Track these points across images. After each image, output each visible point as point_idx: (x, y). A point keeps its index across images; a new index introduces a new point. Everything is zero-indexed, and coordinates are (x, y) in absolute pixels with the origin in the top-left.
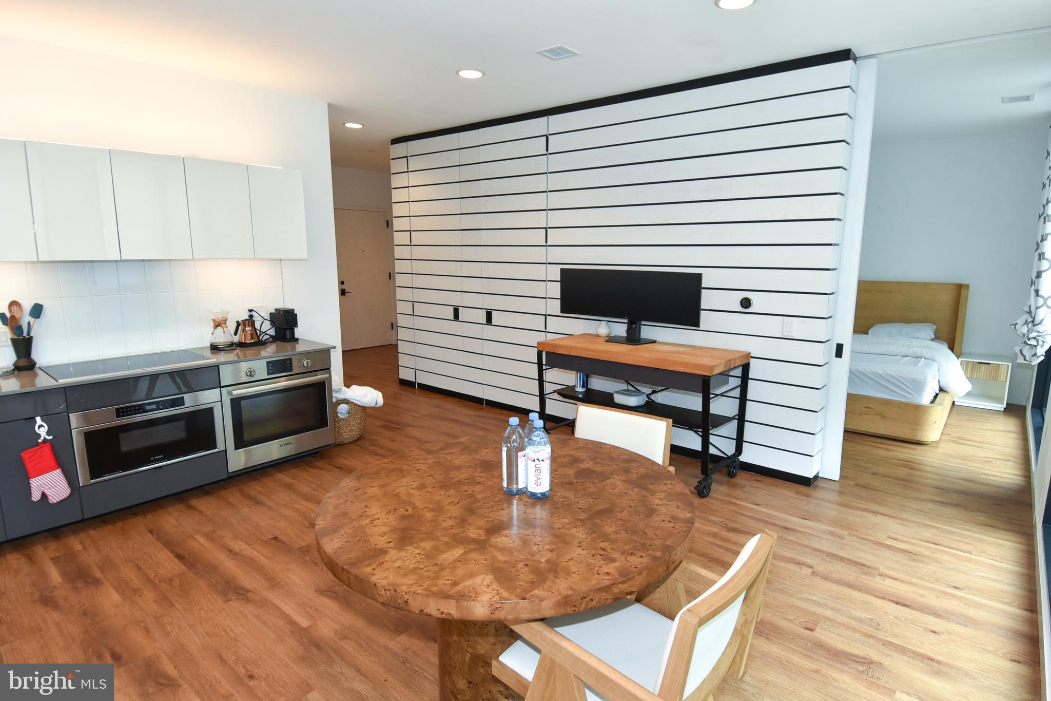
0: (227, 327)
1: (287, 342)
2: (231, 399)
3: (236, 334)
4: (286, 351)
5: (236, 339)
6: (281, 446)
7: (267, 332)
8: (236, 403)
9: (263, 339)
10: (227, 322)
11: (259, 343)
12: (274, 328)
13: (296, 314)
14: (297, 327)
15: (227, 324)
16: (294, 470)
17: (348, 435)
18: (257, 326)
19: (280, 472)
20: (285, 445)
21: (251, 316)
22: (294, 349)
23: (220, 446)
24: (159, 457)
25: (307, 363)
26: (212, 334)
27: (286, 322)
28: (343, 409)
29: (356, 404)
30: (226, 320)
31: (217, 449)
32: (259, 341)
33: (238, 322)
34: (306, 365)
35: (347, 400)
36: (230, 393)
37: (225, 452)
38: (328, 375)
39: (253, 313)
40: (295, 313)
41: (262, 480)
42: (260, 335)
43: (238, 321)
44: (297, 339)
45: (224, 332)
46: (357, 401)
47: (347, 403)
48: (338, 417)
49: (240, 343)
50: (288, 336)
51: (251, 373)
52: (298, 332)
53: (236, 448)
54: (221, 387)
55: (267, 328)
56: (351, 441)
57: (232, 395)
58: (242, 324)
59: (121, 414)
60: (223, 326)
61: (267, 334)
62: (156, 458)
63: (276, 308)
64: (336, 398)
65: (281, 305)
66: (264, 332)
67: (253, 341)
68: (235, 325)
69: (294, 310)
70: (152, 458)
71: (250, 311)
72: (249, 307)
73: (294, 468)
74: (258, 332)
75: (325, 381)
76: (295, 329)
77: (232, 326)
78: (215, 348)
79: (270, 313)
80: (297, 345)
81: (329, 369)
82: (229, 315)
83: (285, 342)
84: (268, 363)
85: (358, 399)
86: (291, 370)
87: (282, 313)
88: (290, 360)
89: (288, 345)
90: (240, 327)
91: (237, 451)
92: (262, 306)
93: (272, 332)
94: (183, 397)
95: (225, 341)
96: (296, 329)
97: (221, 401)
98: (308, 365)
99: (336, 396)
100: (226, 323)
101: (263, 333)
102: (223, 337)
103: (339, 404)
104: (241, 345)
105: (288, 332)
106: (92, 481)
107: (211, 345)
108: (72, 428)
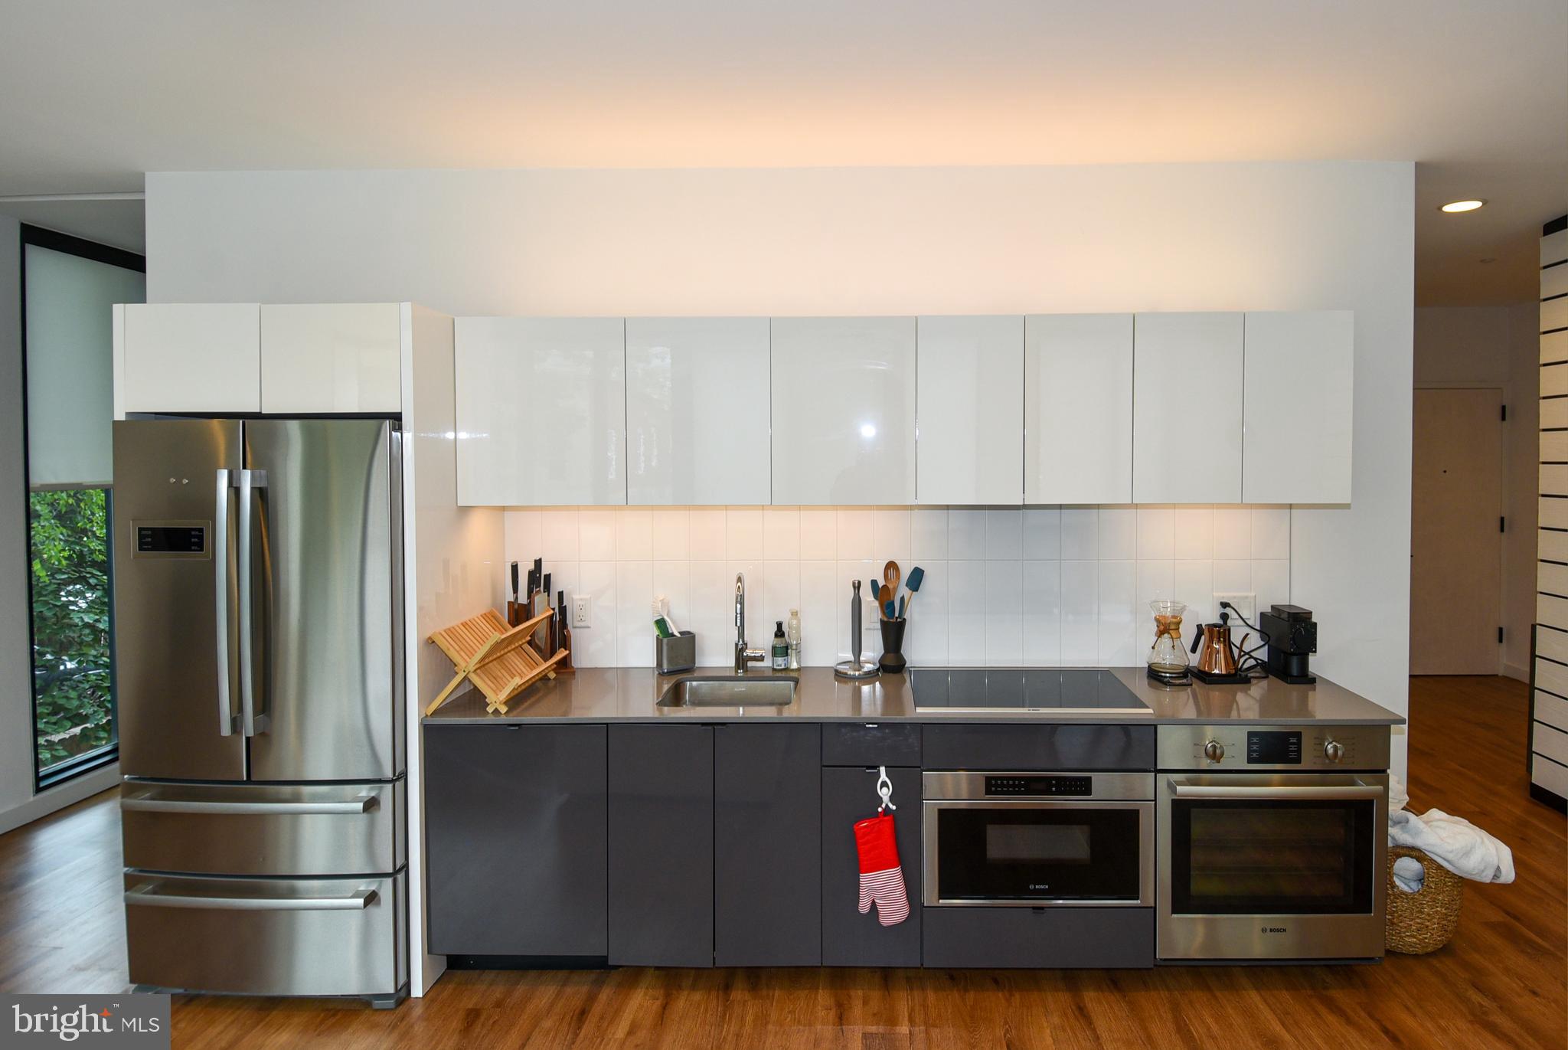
0: (1180, 637)
1: (1291, 683)
2: (1172, 800)
3: (1194, 650)
5: (1194, 660)
6: (1267, 930)
7: (1252, 654)
8: (1183, 809)
9: (1245, 666)
10: (1181, 626)
11: (1236, 677)
12: (1266, 647)
13: (1316, 624)
14: (1315, 652)
15: (1180, 629)
17: (1414, 937)
18: (1236, 638)
20: (1271, 930)
21: (1225, 617)
22: (1306, 706)
23: (1146, 898)
24: (1042, 889)
25: (1336, 749)
26: (1153, 648)
27: (1293, 639)
28: (1406, 868)
29: (1440, 867)
30: (1179, 623)
31: (1139, 901)
32: (1235, 674)
33: (1199, 627)
34: (1330, 750)
35: (1421, 851)
36: (1171, 787)
37: (1153, 912)
38: (1380, 788)
39: (1228, 610)
40: (1313, 621)
42: (1240, 657)
43: (1201, 625)
44: (1310, 681)
45: (1173, 647)
46: (1448, 861)
47: (1419, 859)
48: (1393, 886)
49: (1200, 671)
50: (1295, 671)
51: (1215, 751)
52: (1316, 664)
53: (1175, 911)
54: (1158, 771)
55: (1253, 645)
56: (1420, 952)
57: (1174, 791)
58: (1206, 632)
59: (993, 789)
60: (1173, 633)
61: (1251, 657)
62: (1037, 887)
63: (1275, 603)
64: (1393, 838)
65: (1282, 600)
66: (1248, 653)
67: (1224, 672)
68: (1195, 631)
69: (1311, 613)
70: (1031, 887)
71: (1225, 605)
72: (1224, 599)
74: (1236, 652)
75: (1373, 801)
77: (1188, 633)
78: (1155, 677)
79: (1262, 614)
81: (1384, 771)
82: (1185, 613)
83: (1287, 682)
84: (1251, 734)
85: (1450, 856)
86: (1298, 761)
87: (1285, 616)
88: (1298, 735)
89: (1294, 691)
90: (1203, 637)
91: (1176, 917)
92: (1247, 597)
93: (1263, 654)
94: (1090, 779)
95: (1175, 663)
96: (1312, 658)
97: (1155, 800)
98: (1336, 755)
99: (1397, 834)
100: (1178, 629)
101: (1246, 653)
102: (1172, 655)
103: (1399, 856)
104: (1203, 676)
105: (1295, 662)
106: (941, 901)
107: (1149, 668)
108: (924, 798)
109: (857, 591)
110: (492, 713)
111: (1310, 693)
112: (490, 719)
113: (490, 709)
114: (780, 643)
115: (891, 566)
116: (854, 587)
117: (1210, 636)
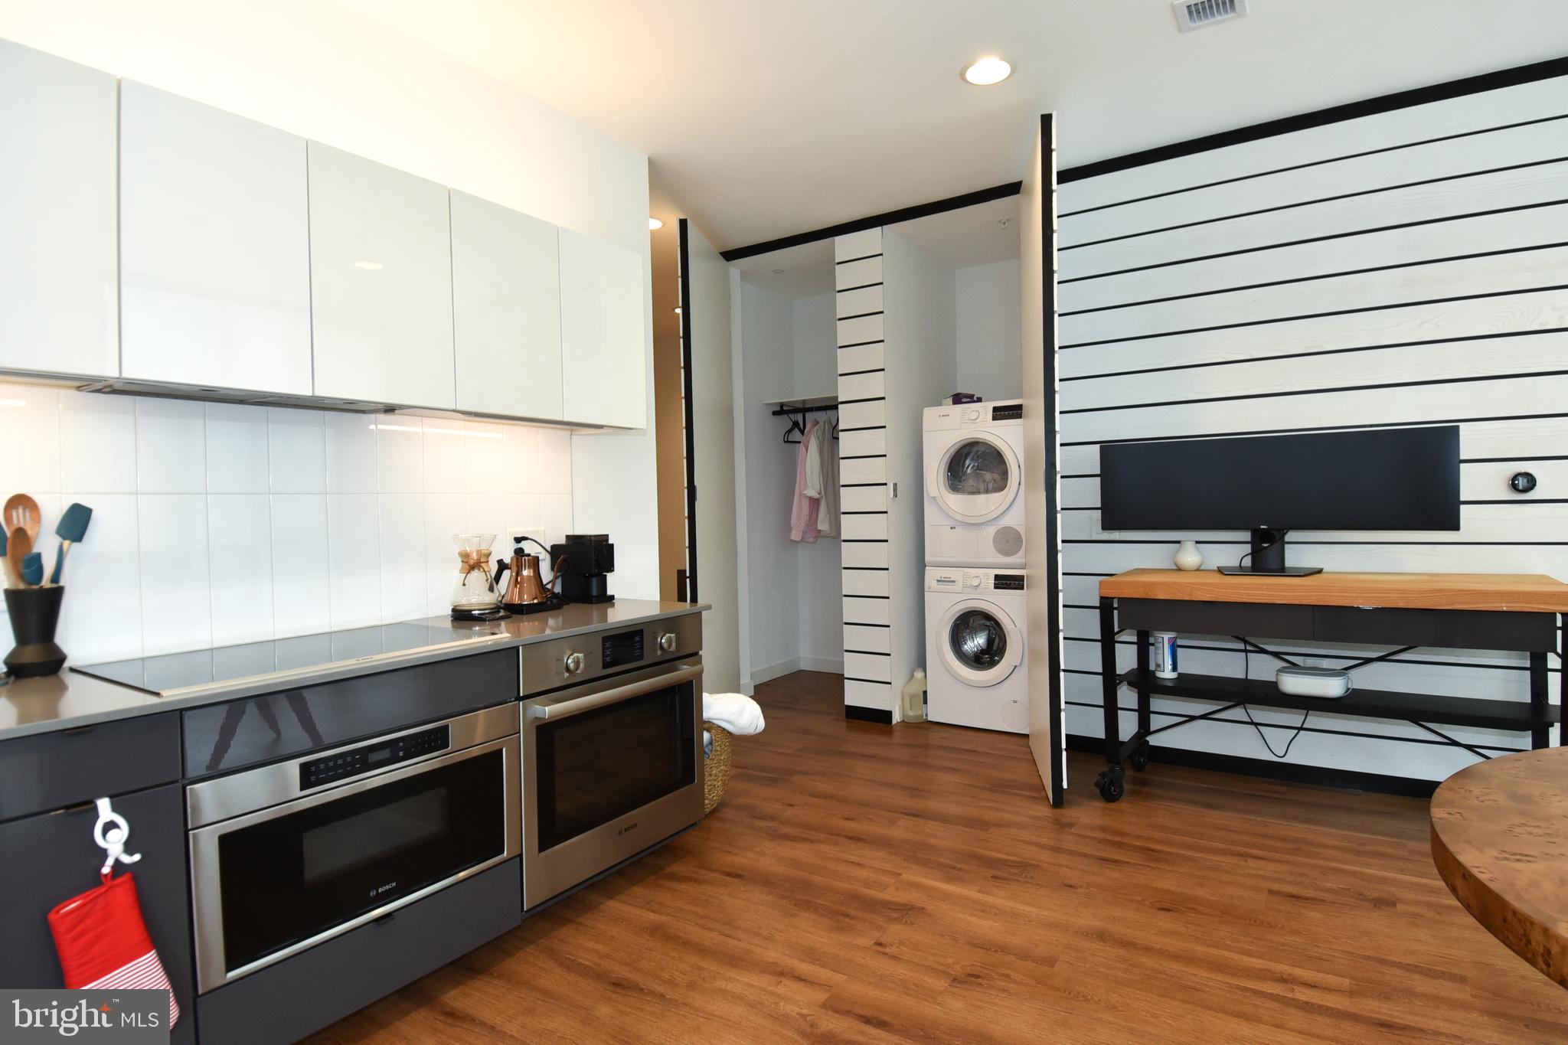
1: (592, 604)
2: (537, 727)
3: (499, 585)
4: (589, 623)
6: (620, 833)
10: (489, 559)
11: (547, 606)
13: (613, 545)
14: (613, 571)
16: (635, 888)
17: (707, 798)
19: (611, 898)
20: (626, 830)
21: (521, 550)
22: (604, 617)
23: (510, 848)
24: (387, 887)
25: (670, 639)
26: (461, 585)
27: (597, 560)
29: (724, 731)
30: (482, 557)
31: (502, 856)
32: (546, 602)
33: (500, 561)
34: (665, 642)
35: (709, 722)
37: (519, 858)
38: (697, 666)
39: (524, 545)
40: (610, 542)
41: (580, 920)
43: (501, 559)
44: (612, 597)
45: (486, 580)
46: (729, 722)
47: (708, 730)
49: (511, 604)
50: (594, 592)
52: (614, 583)
53: (543, 847)
54: (518, 700)
56: (708, 811)
59: (313, 780)
62: (380, 890)
63: (569, 533)
67: (536, 601)
70: (373, 893)
71: (518, 540)
72: (516, 533)
73: (634, 885)
75: (692, 683)
76: (609, 576)
78: (462, 617)
79: (555, 545)
80: (610, 611)
81: (696, 654)
82: (487, 547)
83: (586, 604)
84: (604, 640)
85: (731, 719)
86: (641, 657)
87: (579, 543)
88: (641, 633)
89: (594, 611)
91: (543, 854)
92: (544, 530)
94: (448, 725)
97: (519, 732)
98: (670, 646)
100: (488, 562)
102: (477, 595)
104: (514, 609)
105: (593, 584)
106: (229, 975)
107: (454, 610)
108: (190, 827)
115: (20, 503)
117: (518, 566)
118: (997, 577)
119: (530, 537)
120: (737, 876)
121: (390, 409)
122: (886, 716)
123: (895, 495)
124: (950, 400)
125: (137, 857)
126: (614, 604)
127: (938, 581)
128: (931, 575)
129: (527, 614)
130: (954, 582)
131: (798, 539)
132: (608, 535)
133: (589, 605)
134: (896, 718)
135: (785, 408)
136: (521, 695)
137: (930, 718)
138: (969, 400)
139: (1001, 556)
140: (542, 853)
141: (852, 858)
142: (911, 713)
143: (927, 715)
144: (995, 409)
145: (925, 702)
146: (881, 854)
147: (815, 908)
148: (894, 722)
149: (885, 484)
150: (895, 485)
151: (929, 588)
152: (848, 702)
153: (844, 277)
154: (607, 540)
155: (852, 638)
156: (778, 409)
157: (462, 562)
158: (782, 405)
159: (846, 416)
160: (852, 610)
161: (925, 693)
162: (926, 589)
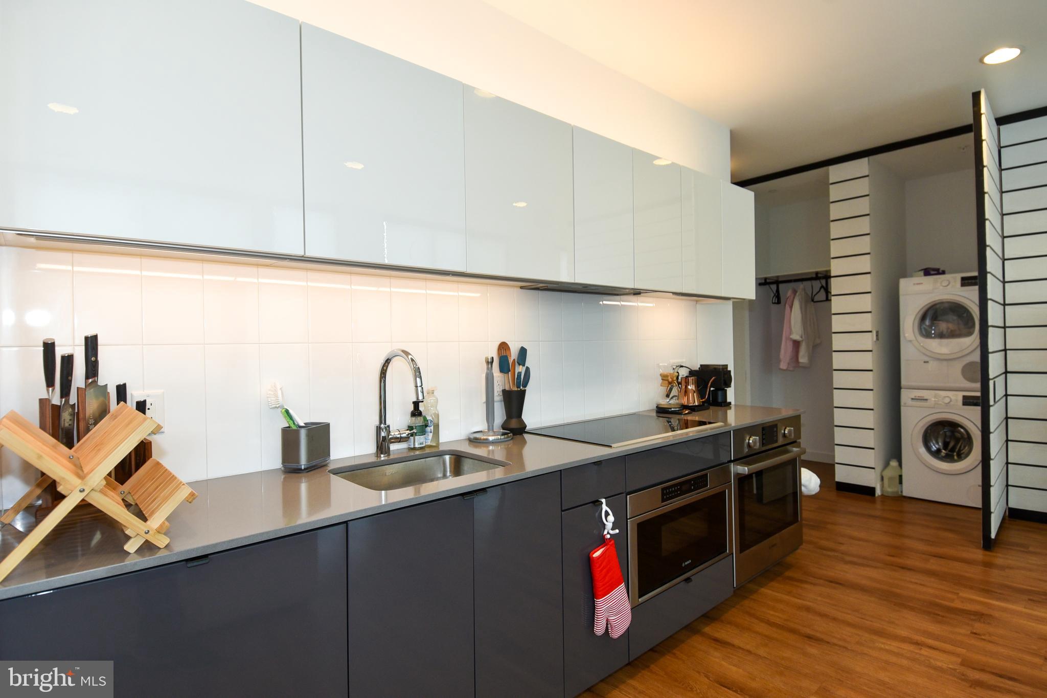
2: (738, 479)
6: (770, 548)
20: (772, 546)
23: (730, 548)
24: (688, 563)
25: (789, 431)
31: (727, 552)
32: (703, 405)
37: (732, 556)
40: (728, 370)
44: (729, 404)
50: (720, 400)
53: (740, 551)
54: (732, 461)
59: (665, 497)
62: (686, 564)
67: (696, 404)
70: (683, 565)
75: (797, 458)
81: (797, 441)
84: (763, 429)
86: (777, 441)
88: (777, 426)
92: (683, 362)
94: (707, 474)
97: (732, 481)
98: (790, 435)
106: (640, 600)
107: (657, 407)
108: (628, 518)
109: (490, 366)
110: (136, 552)
111: (728, 411)
112: (134, 562)
113: (131, 547)
114: (419, 421)
115: (503, 347)
116: (488, 362)
117: (686, 383)
118: (964, 397)
119: (684, 365)
120: (840, 584)
121: (637, 293)
122: (870, 491)
123: (877, 339)
124: (922, 273)
125: (617, 531)
126: (731, 407)
127: (912, 399)
128: (906, 396)
129: (697, 411)
130: (926, 400)
131: (785, 368)
132: (727, 365)
133: (720, 408)
134: (878, 492)
135: (768, 281)
136: (732, 459)
137: (904, 494)
138: (936, 272)
139: (968, 382)
140: (742, 554)
141: (913, 580)
142: (890, 490)
143: (902, 492)
144: (963, 279)
145: (901, 482)
146: (932, 579)
147: (912, 609)
148: (877, 495)
149: (871, 332)
150: (877, 332)
151: (905, 404)
152: (837, 479)
153: (835, 193)
154: (727, 368)
155: (840, 436)
156: (763, 281)
157: (662, 379)
158: (766, 279)
159: (836, 286)
160: (840, 417)
161: (901, 476)
162: (902, 403)
